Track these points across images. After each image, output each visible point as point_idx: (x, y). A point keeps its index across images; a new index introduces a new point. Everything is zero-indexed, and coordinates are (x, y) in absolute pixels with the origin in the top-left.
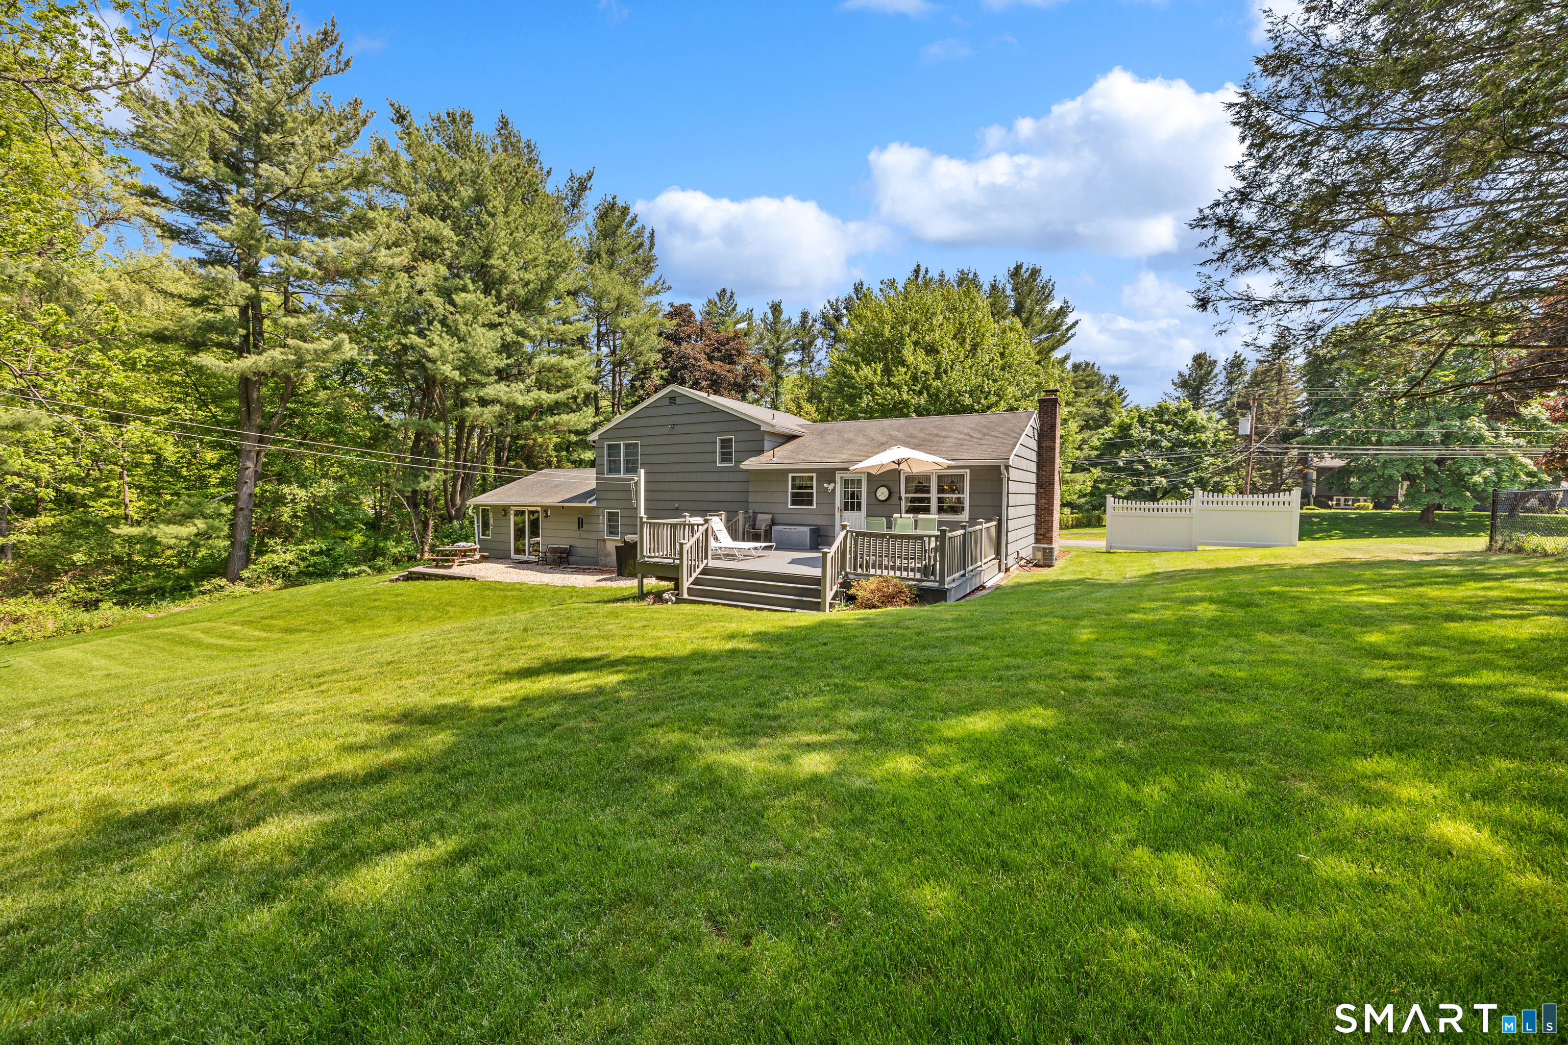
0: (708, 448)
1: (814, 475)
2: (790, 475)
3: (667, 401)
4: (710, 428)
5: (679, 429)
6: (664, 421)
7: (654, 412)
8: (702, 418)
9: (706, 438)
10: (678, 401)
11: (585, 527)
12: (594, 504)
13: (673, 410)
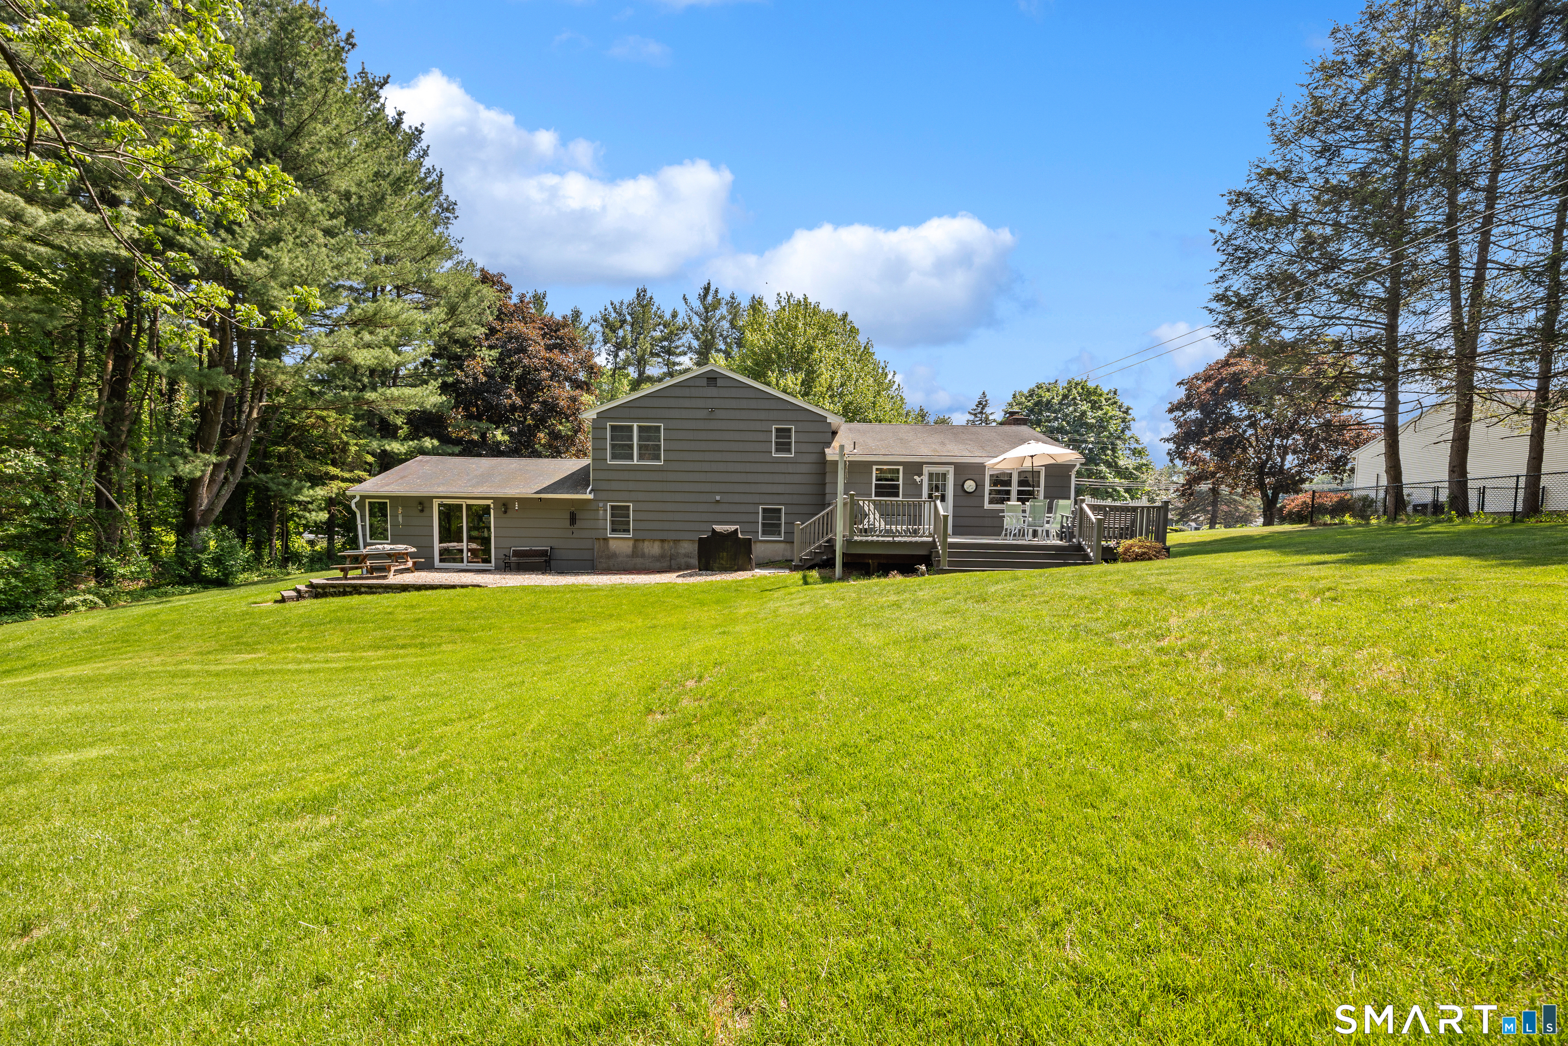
0: (761, 437)
1: (901, 468)
2: (874, 467)
3: (704, 382)
4: (762, 415)
5: (720, 414)
6: (700, 403)
7: (686, 392)
8: (753, 404)
9: (758, 426)
10: (720, 382)
11: (579, 524)
12: (591, 497)
13: (712, 391)
